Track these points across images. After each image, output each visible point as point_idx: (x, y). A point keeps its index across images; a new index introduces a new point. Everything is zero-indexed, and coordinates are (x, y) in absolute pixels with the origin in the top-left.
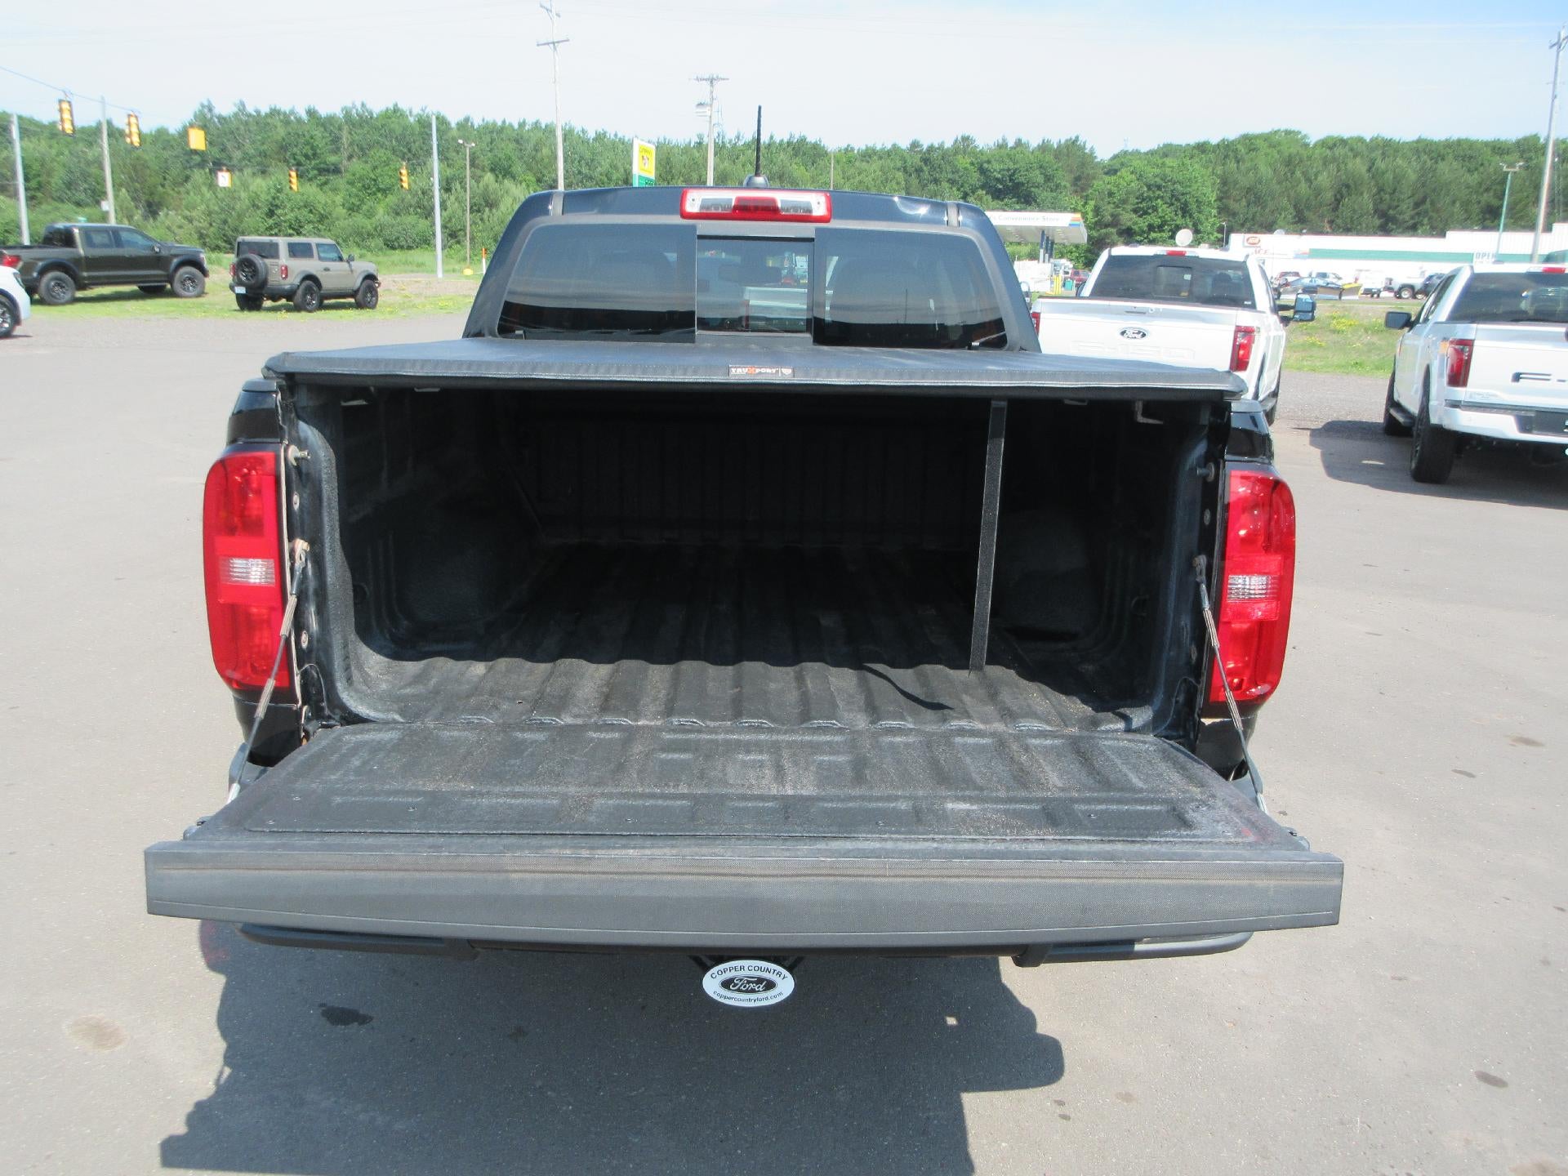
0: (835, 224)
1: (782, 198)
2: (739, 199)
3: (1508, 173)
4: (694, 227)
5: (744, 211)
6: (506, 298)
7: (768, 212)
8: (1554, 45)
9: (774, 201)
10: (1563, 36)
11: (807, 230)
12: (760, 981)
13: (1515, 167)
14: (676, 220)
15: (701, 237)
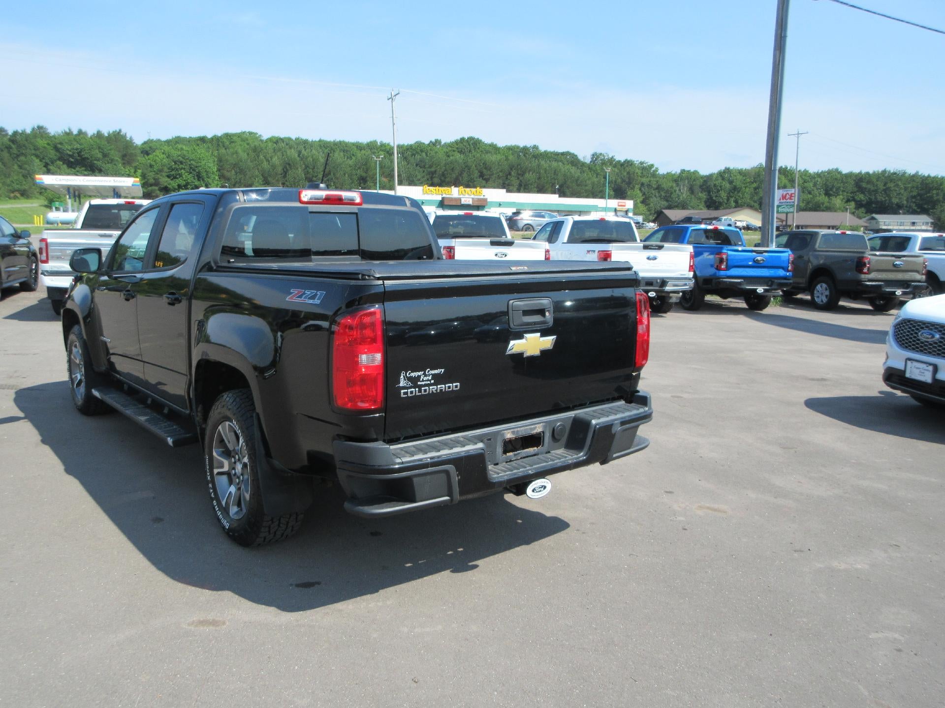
0: (365, 206)
1: (345, 194)
2: (327, 195)
3: (377, 161)
4: (307, 208)
5: (328, 200)
6: (222, 244)
7: (339, 201)
8: (390, 98)
9: (341, 196)
10: (393, 95)
11: (354, 209)
12: (542, 486)
13: (379, 158)
14: (298, 204)
15: (311, 212)
